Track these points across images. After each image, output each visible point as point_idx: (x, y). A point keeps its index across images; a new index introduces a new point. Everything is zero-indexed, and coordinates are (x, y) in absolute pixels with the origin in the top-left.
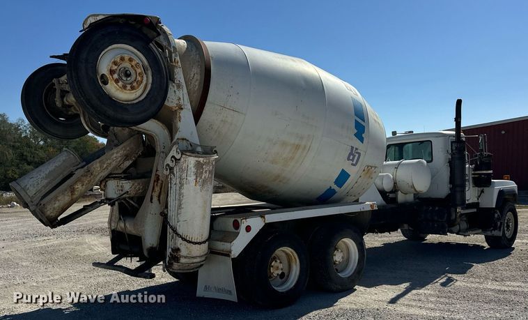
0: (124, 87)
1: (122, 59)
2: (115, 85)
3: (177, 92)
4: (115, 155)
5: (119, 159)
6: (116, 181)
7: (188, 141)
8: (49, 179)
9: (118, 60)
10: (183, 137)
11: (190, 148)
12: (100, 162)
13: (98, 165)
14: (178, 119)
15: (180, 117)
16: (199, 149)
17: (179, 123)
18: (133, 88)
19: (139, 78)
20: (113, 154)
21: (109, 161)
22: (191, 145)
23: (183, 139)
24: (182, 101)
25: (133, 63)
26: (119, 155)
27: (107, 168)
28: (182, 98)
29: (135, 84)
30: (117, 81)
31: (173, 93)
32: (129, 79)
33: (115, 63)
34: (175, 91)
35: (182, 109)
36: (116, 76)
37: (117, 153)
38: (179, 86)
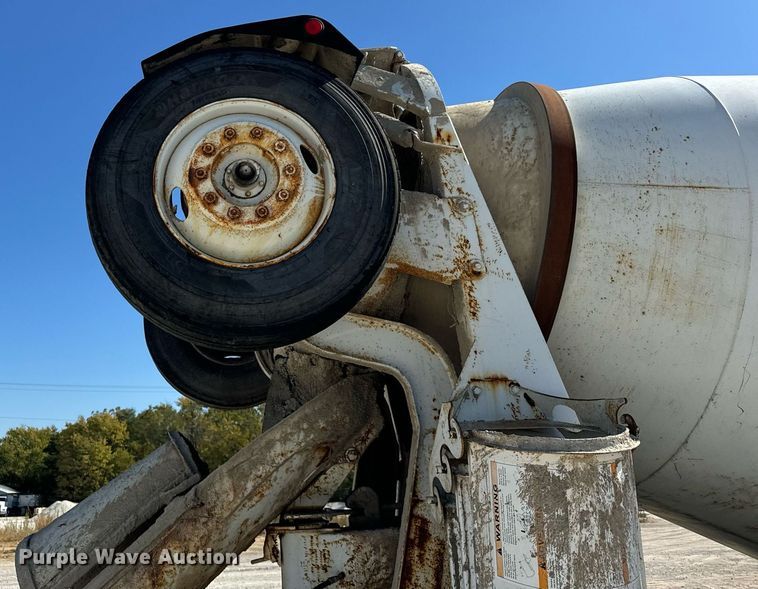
0: (235, 215)
1: (230, 135)
2: (206, 212)
3: (455, 224)
4: (278, 448)
5: (297, 461)
6: (307, 535)
7: (513, 384)
8: (98, 531)
9: (217, 140)
10: (491, 373)
11: (526, 412)
12: (231, 473)
13: (227, 483)
14: (467, 311)
15: (473, 303)
16: (568, 416)
17: (472, 323)
18: (263, 215)
19: (286, 184)
20: (270, 445)
21: (261, 470)
22: (531, 403)
23: (495, 380)
24: (474, 250)
25: (265, 143)
26: (291, 446)
27: (257, 492)
28: (474, 242)
29: (272, 203)
30: (210, 201)
31: (441, 230)
32: (255, 190)
33: (206, 150)
34: (446, 223)
35: (478, 274)
36: (206, 187)
37: (285, 440)
38: (458, 206)
